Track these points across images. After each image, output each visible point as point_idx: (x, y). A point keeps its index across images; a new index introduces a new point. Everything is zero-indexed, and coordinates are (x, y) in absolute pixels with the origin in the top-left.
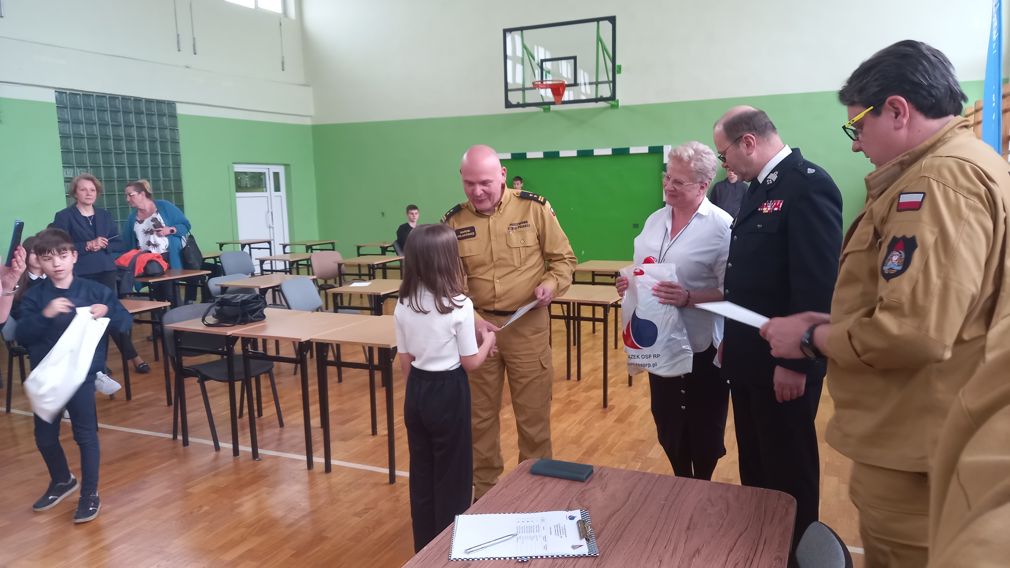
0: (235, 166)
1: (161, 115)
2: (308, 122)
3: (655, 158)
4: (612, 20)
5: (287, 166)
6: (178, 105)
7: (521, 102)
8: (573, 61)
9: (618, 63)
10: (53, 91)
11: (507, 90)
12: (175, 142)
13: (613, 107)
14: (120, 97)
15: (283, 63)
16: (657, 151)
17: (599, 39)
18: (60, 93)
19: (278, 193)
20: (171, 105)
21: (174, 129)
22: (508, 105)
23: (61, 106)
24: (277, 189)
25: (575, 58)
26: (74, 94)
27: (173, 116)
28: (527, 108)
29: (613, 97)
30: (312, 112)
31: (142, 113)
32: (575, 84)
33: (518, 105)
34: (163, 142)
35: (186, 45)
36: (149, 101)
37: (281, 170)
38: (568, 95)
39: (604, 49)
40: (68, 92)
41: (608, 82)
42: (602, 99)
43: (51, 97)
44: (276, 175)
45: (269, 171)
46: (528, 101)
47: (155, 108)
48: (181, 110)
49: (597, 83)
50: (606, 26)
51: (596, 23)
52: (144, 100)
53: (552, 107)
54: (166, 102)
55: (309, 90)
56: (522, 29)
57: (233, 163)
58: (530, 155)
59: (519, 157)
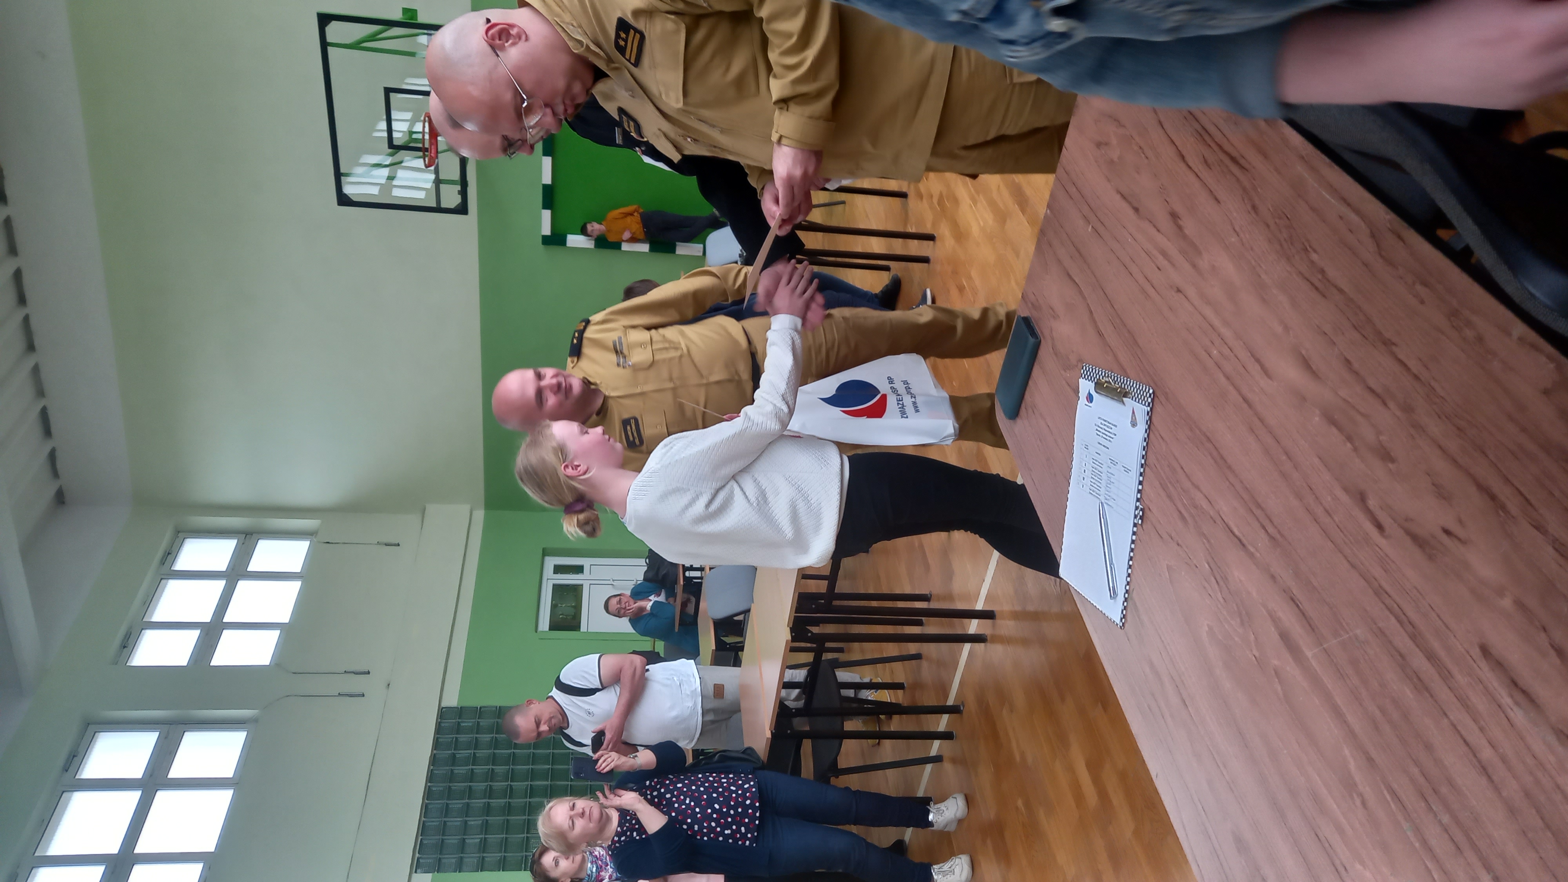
0: (540, 629)
1: (458, 729)
2: (480, 515)
4: (324, 20)
5: (546, 553)
6: (443, 705)
7: (459, 188)
8: (392, 95)
9: (398, 16)
10: (414, 875)
11: (439, 209)
14: (429, 784)
15: (386, 545)
17: (356, 46)
18: (419, 866)
19: (586, 569)
20: (443, 713)
21: (479, 712)
22: (462, 209)
23: (437, 867)
24: (579, 569)
25: (388, 91)
26: (421, 847)
27: (460, 712)
28: (468, 179)
30: (466, 508)
31: (454, 755)
33: (464, 193)
35: (355, 684)
36: (436, 745)
37: (551, 562)
39: (373, 38)
40: (417, 855)
44: (558, 569)
45: (551, 579)
46: (456, 175)
47: (447, 738)
48: (452, 700)
50: (334, 31)
51: (330, 49)
52: (435, 752)
54: (439, 720)
55: (431, 509)
56: (338, 174)
57: (536, 632)
58: (547, 179)
59: (549, 198)
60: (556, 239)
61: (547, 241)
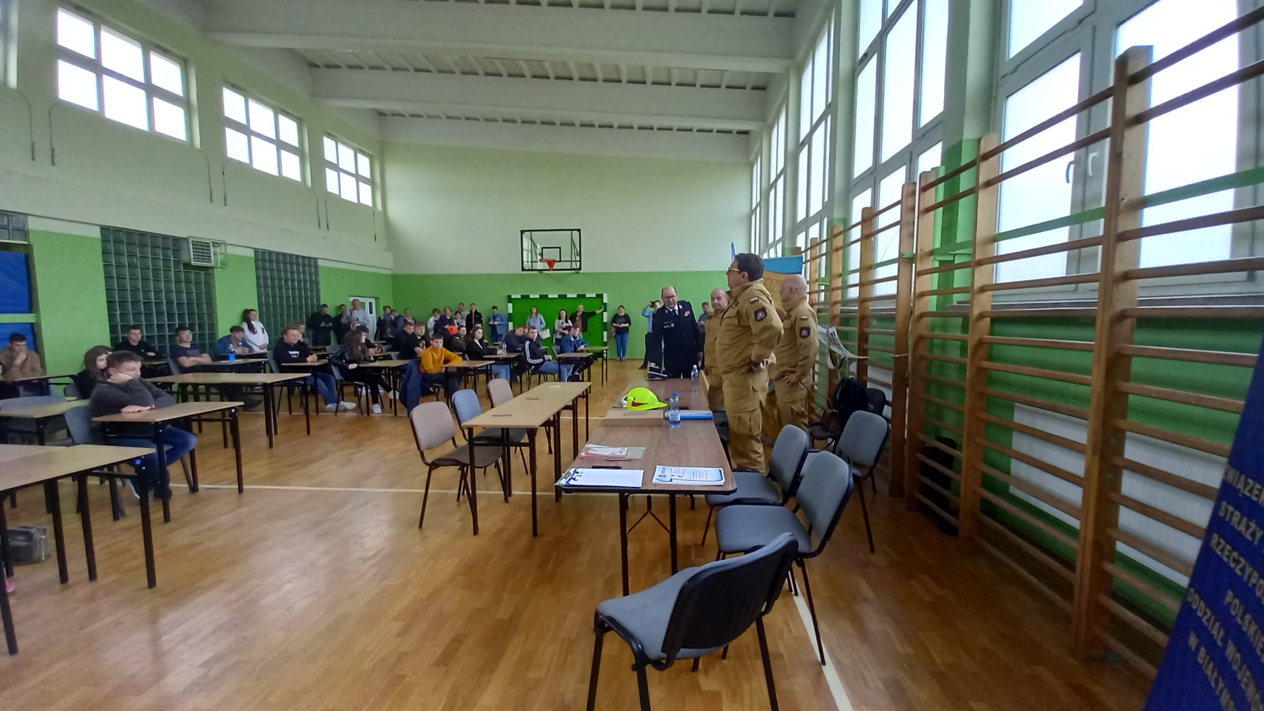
1: (310, 266)
2: (389, 272)
3: (599, 300)
4: (579, 230)
5: (377, 299)
6: (319, 260)
7: (531, 268)
8: (559, 249)
9: (582, 252)
10: (252, 249)
11: (522, 262)
12: (317, 283)
13: (576, 273)
15: (375, 236)
16: (600, 296)
17: (572, 239)
18: (256, 251)
19: (371, 315)
20: (316, 259)
21: (317, 274)
22: (523, 269)
23: (257, 259)
24: (371, 312)
25: (560, 248)
26: (264, 252)
27: (316, 267)
28: (533, 271)
29: (580, 269)
30: (391, 266)
31: (300, 264)
32: (560, 261)
33: (529, 270)
34: (311, 282)
35: (324, 225)
36: (303, 257)
37: (373, 301)
38: (557, 266)
39: (575, 244)
40: (261, 251)
41: (576, 261)
42: (574, 269)
43: (251, 254)
44: (370, 304)
45: (367, 301)
46: (534, 268)
47: (307, 262)
48: (321, 263)
49: (571, 261)
50: (576, 233)
51: (570, 231)
52: (301, 257)
53: (544, 272)
54: (313, 258)
55: (390, 254)
56: (531, 231)
58: (531, 296)
59: (525, 297)
60: (510, 299)
61: (509, 297)
